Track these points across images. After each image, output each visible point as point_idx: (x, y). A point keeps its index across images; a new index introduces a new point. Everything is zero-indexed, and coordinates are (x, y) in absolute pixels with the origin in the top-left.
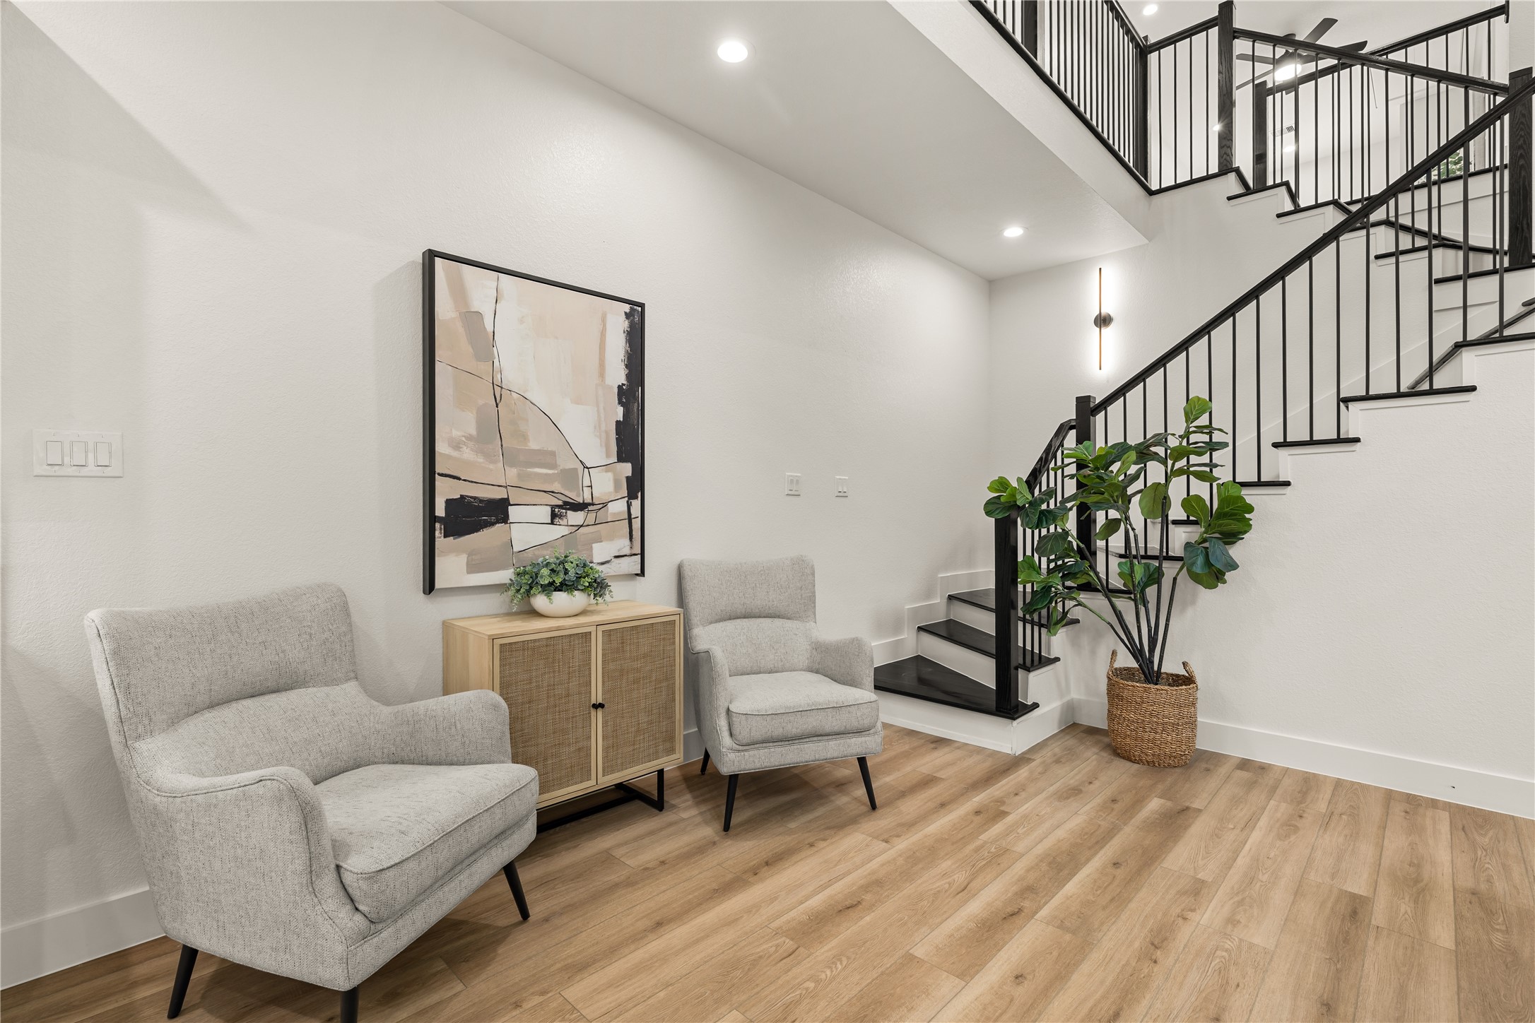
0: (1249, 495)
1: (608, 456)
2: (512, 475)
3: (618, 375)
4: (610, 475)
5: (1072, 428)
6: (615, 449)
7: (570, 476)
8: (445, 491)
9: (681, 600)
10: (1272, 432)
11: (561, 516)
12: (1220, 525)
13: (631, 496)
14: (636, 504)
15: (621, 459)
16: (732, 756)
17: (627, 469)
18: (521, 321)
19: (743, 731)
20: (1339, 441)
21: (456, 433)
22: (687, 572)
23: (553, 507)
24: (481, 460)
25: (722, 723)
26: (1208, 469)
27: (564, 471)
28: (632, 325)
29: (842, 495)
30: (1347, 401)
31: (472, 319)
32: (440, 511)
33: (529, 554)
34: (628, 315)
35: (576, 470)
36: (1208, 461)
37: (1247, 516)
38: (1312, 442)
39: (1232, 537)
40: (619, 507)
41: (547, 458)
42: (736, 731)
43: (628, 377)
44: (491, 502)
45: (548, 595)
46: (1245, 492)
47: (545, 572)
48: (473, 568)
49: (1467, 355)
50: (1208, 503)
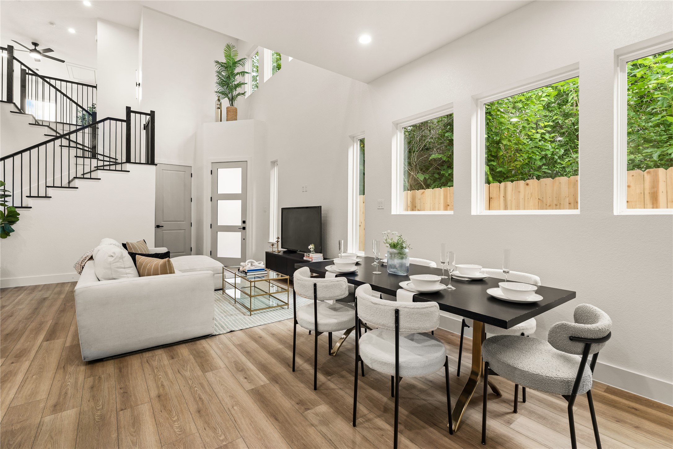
0: (18, 211)
10: (26, 193)
12: (8, 219)
20: (46, 197)
26: (3, 203)
30: (48, 187)
36: (4, 200)
37: (18, 216)
38: (38, 197)
39: (13, 222)
46: (17, 209)
49: (76, 180)
50: (4, 212)
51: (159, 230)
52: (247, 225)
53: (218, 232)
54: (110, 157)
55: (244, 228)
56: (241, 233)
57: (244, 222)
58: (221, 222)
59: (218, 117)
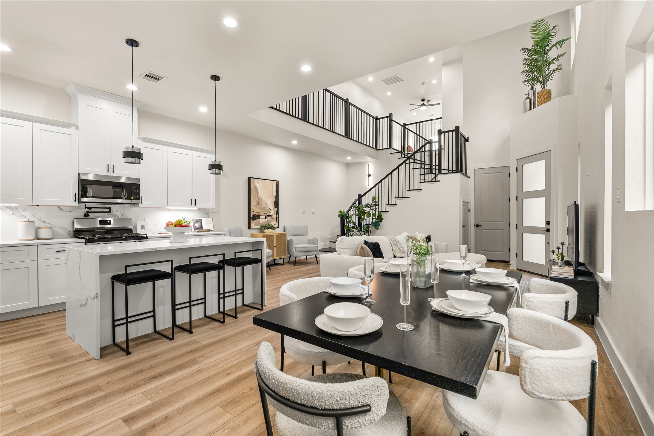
1: (273, 207)
2: (260, 211)
3: (275, 194)
4: (273, 210)
5: (357, 200)
6: (274, 206)
7: (268, 211)
8: (252, 214)
9: (284, 231)
10: (387, 202)
11: (267, 217)
12: (378, 219)
13: (277, 214)
14: (277, 215)
15: (275, 208)
16: (296, 254)
17: (276, 209)
18: (261, 186)
19: (297, 250)
20: (395, 205)
21: (253, 205)
22: (285, 227)
23: (266, 216)
24: (256, 209)
25: (294, 249)
27: (267, 210)
28: (277, 185)
29: (313, 213)
31: (255, 187)
32: (251, 217)
33: (262, 223)
34: (276, 183)
35: (269, 210)
36: (375, 208)
37: (382, 217)
38: (392, 205)
39: (380, 221)
40: (275, 216)
41: (265, 208)
42: (296, 250)
43: (276, 194)
44: (257, 215)
45: (268, 229)
47: (267, 226)
48: (255, 225)
51: (478, 228)
52: (551, 227)
53: (524, 234)
54: (449, 170)
55: (548, 230)
56: (545, 235)
57: (548, 223)
58: (527, 223)
59: (527, 107)
